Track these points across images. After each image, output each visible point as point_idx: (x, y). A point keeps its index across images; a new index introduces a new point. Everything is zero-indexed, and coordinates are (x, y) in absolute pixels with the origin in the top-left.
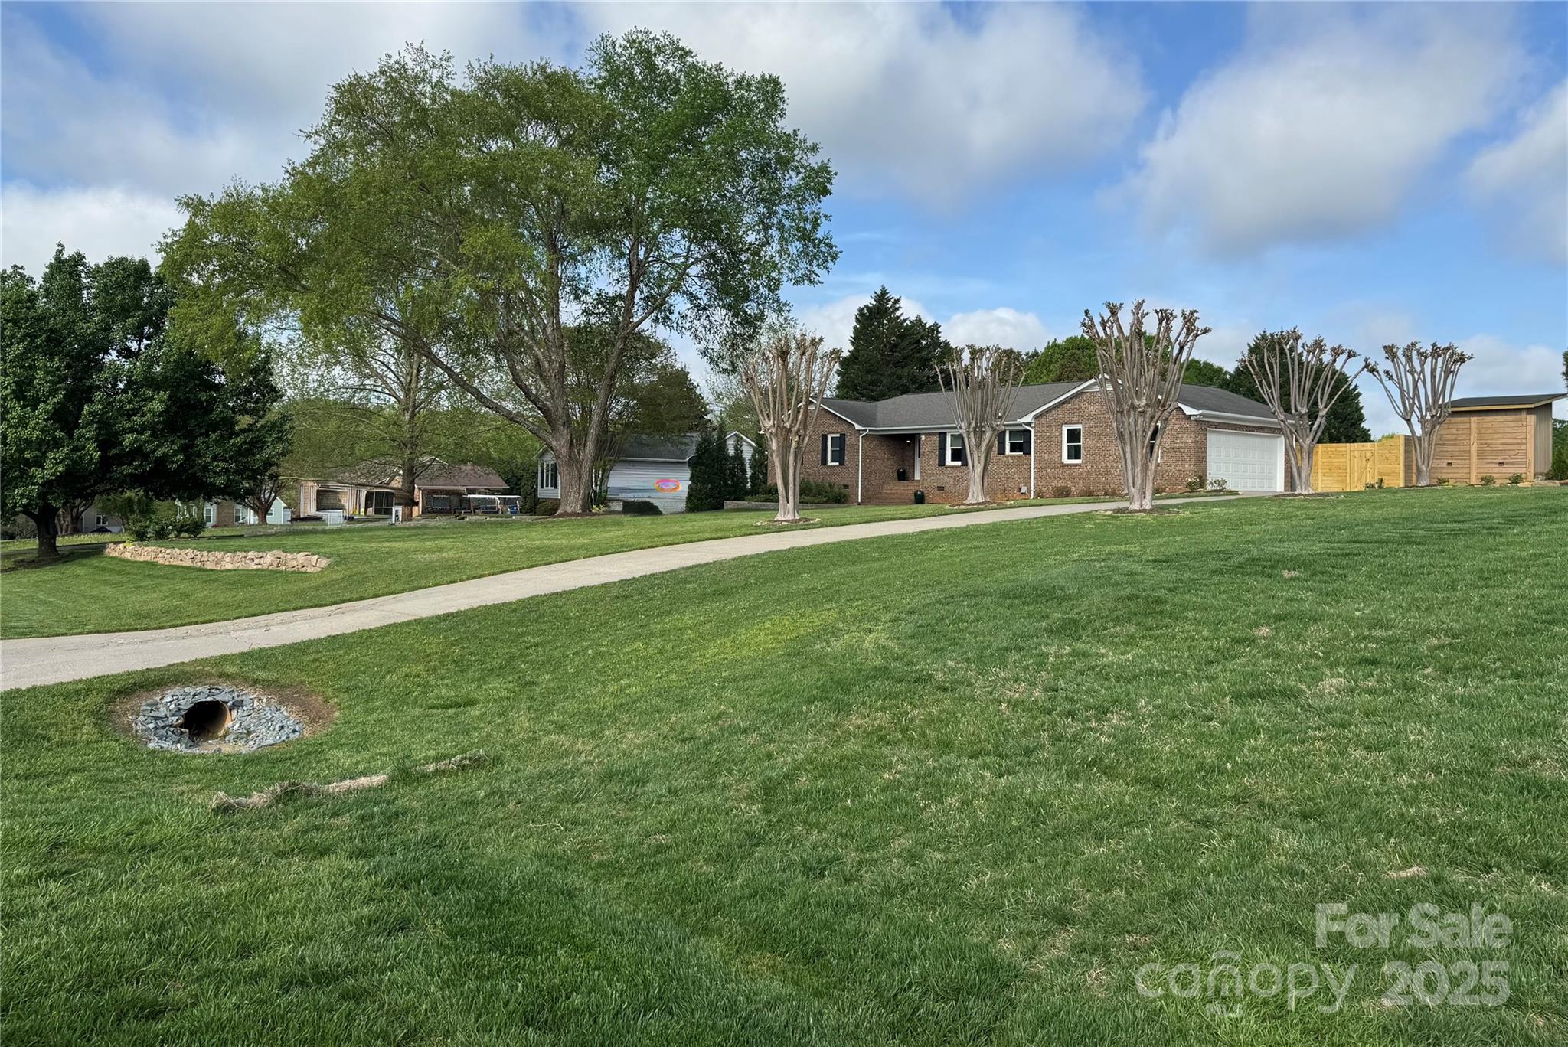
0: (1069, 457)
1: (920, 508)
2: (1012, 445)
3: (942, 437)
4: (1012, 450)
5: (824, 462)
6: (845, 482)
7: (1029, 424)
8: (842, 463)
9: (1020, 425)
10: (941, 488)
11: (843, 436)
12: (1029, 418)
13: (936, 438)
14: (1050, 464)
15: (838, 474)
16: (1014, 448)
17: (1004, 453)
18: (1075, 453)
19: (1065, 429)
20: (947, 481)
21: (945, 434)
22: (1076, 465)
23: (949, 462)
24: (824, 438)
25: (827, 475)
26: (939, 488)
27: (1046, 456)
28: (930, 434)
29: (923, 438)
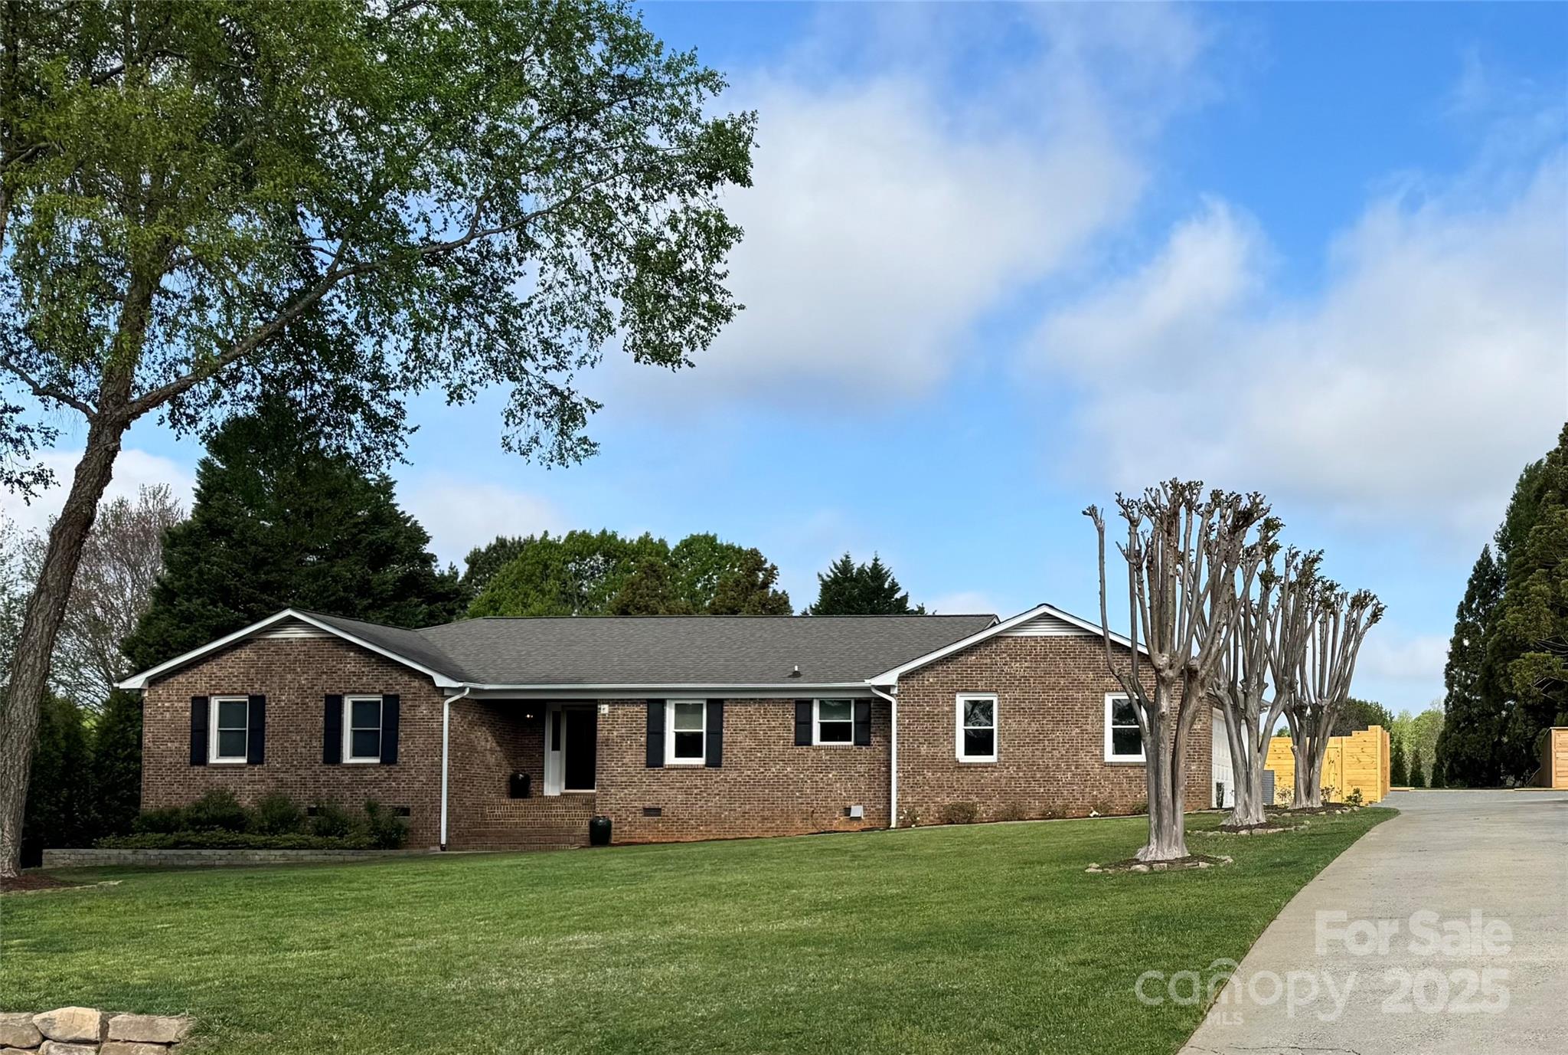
0: (969, 751)
1: (601, 857)
2: (824, 727)
3: (655, 708)
4: (824, 737)
5: (332, 753)
6: (401, 801)
7: (886, 689)
8: (390, 757)
9: (868, 690)
10: (652, 812)
11: (392, 702)
12: (890, 678)
13: (641, 712)
14: (932, 763)
15: (376, 782)
16: (828, 732)
17: (809, 743)
18: (979, 743)
19: (961, 701)
20: (669, 797)
21: (662, 702)
22: (986, 766)
23: (670, 757)
24: (333, 705)
25: (340, 783)
26: (647, 812)
27: (924, 749)
28: (623, 702)
29: (605, 709)
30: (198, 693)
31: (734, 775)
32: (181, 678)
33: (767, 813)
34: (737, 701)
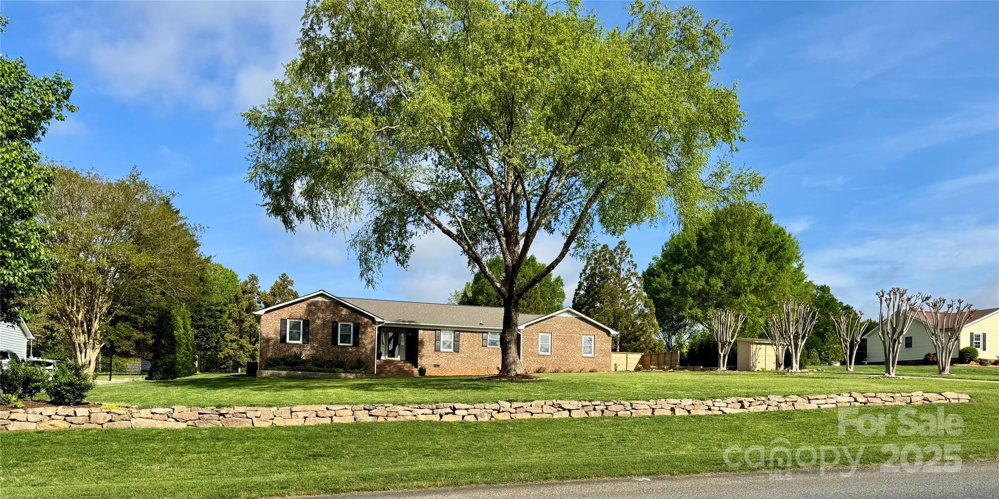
0: (541, 351)
2: (491, 341)
3: (437, 332)
4: (490, 344)
5: (334, 342)
6: (359, 359)
7: (520, 330)
8: (356, 344)
10: (437, 366)
11: (356, 325)
12: (523, 327)
13: (433, 333)
14: (532, 354)
15: (351, 352)
17: (486, 346)
19: (540, 335)
20: (442, 361)
21: (440, 331)
22: (548, 355)
23: (442, 349)
24: (335, 325)
25: (338, 352)
26: (435, 366)
27: (530, 350)
28: (427, 330)
29: (421, 332)
30: (283, 318)
31: (463, 355)
32: (276, 312)
33: (473, 368)
34: (464, 332)
